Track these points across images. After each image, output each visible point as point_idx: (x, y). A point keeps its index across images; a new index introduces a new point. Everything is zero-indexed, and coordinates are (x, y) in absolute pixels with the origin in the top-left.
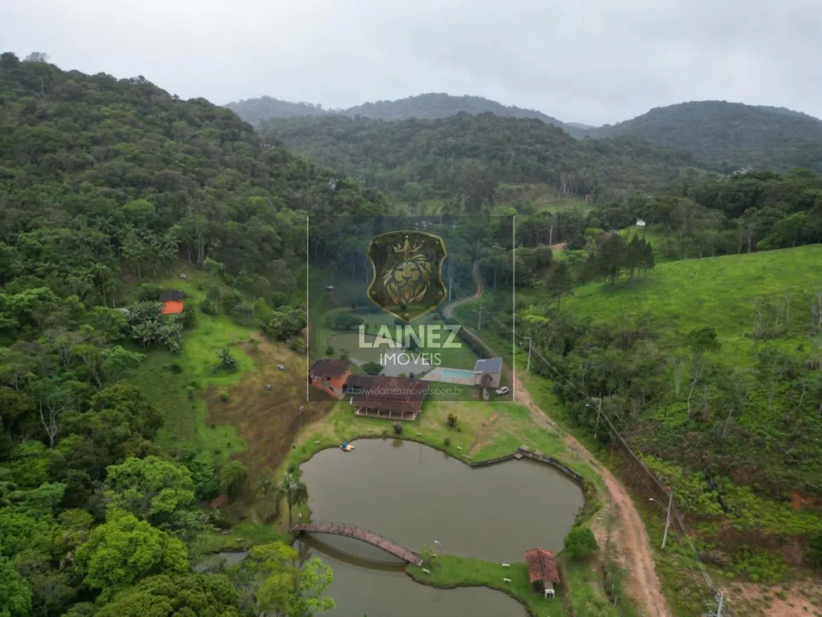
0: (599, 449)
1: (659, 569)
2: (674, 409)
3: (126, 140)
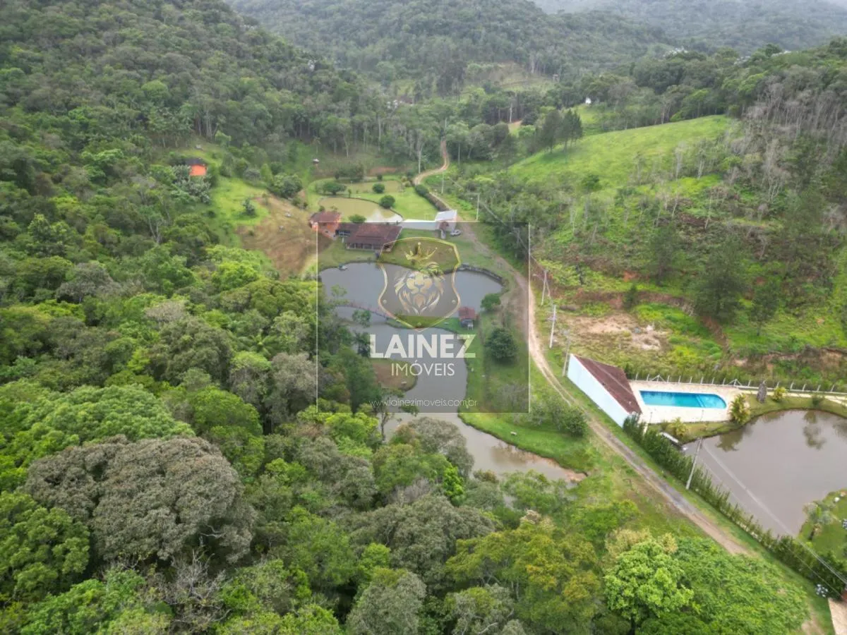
2: (567, 232)
3: (126, 25)
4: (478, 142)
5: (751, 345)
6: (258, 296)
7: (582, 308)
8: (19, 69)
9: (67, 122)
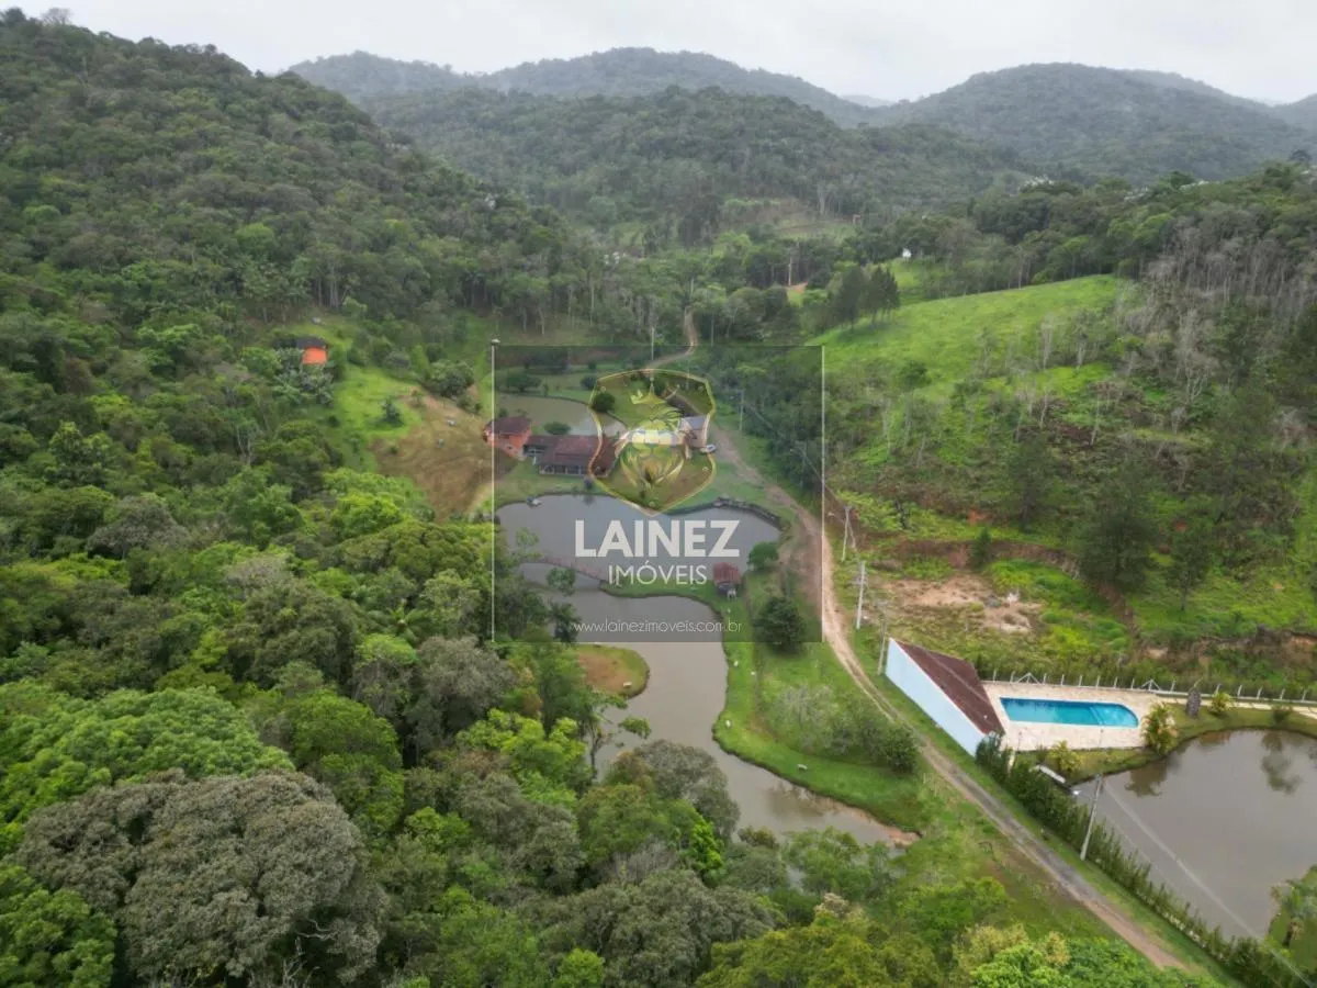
0: (803, 495)
1: (836, 577)
2: (879, 449)
3: (214, 143)
4: (741, 313)
5: (1171, 625)
6: (402, 546)
7: (905, 568)
8: (52, 208)
9: (119, 283)
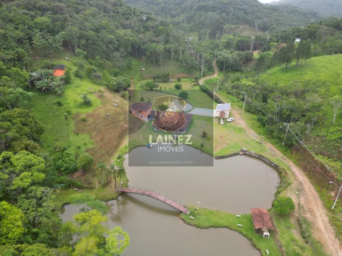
0: (286, 151)
1: (331, 221)
2: (332, 130)
4: (235, 61)
